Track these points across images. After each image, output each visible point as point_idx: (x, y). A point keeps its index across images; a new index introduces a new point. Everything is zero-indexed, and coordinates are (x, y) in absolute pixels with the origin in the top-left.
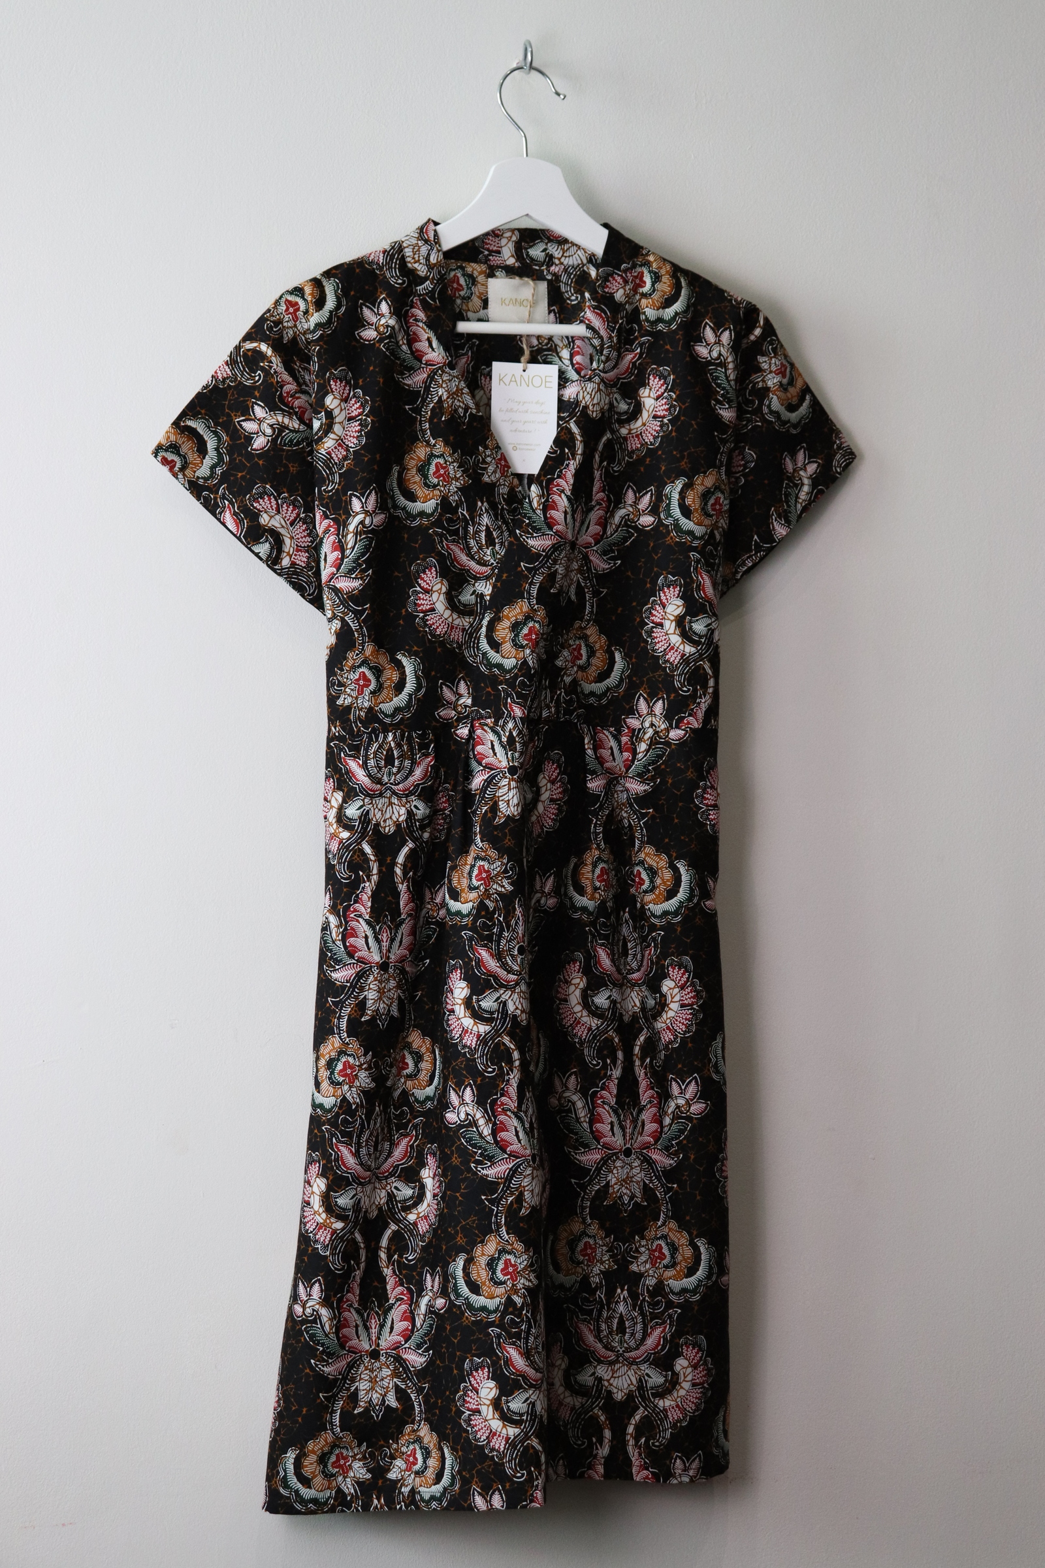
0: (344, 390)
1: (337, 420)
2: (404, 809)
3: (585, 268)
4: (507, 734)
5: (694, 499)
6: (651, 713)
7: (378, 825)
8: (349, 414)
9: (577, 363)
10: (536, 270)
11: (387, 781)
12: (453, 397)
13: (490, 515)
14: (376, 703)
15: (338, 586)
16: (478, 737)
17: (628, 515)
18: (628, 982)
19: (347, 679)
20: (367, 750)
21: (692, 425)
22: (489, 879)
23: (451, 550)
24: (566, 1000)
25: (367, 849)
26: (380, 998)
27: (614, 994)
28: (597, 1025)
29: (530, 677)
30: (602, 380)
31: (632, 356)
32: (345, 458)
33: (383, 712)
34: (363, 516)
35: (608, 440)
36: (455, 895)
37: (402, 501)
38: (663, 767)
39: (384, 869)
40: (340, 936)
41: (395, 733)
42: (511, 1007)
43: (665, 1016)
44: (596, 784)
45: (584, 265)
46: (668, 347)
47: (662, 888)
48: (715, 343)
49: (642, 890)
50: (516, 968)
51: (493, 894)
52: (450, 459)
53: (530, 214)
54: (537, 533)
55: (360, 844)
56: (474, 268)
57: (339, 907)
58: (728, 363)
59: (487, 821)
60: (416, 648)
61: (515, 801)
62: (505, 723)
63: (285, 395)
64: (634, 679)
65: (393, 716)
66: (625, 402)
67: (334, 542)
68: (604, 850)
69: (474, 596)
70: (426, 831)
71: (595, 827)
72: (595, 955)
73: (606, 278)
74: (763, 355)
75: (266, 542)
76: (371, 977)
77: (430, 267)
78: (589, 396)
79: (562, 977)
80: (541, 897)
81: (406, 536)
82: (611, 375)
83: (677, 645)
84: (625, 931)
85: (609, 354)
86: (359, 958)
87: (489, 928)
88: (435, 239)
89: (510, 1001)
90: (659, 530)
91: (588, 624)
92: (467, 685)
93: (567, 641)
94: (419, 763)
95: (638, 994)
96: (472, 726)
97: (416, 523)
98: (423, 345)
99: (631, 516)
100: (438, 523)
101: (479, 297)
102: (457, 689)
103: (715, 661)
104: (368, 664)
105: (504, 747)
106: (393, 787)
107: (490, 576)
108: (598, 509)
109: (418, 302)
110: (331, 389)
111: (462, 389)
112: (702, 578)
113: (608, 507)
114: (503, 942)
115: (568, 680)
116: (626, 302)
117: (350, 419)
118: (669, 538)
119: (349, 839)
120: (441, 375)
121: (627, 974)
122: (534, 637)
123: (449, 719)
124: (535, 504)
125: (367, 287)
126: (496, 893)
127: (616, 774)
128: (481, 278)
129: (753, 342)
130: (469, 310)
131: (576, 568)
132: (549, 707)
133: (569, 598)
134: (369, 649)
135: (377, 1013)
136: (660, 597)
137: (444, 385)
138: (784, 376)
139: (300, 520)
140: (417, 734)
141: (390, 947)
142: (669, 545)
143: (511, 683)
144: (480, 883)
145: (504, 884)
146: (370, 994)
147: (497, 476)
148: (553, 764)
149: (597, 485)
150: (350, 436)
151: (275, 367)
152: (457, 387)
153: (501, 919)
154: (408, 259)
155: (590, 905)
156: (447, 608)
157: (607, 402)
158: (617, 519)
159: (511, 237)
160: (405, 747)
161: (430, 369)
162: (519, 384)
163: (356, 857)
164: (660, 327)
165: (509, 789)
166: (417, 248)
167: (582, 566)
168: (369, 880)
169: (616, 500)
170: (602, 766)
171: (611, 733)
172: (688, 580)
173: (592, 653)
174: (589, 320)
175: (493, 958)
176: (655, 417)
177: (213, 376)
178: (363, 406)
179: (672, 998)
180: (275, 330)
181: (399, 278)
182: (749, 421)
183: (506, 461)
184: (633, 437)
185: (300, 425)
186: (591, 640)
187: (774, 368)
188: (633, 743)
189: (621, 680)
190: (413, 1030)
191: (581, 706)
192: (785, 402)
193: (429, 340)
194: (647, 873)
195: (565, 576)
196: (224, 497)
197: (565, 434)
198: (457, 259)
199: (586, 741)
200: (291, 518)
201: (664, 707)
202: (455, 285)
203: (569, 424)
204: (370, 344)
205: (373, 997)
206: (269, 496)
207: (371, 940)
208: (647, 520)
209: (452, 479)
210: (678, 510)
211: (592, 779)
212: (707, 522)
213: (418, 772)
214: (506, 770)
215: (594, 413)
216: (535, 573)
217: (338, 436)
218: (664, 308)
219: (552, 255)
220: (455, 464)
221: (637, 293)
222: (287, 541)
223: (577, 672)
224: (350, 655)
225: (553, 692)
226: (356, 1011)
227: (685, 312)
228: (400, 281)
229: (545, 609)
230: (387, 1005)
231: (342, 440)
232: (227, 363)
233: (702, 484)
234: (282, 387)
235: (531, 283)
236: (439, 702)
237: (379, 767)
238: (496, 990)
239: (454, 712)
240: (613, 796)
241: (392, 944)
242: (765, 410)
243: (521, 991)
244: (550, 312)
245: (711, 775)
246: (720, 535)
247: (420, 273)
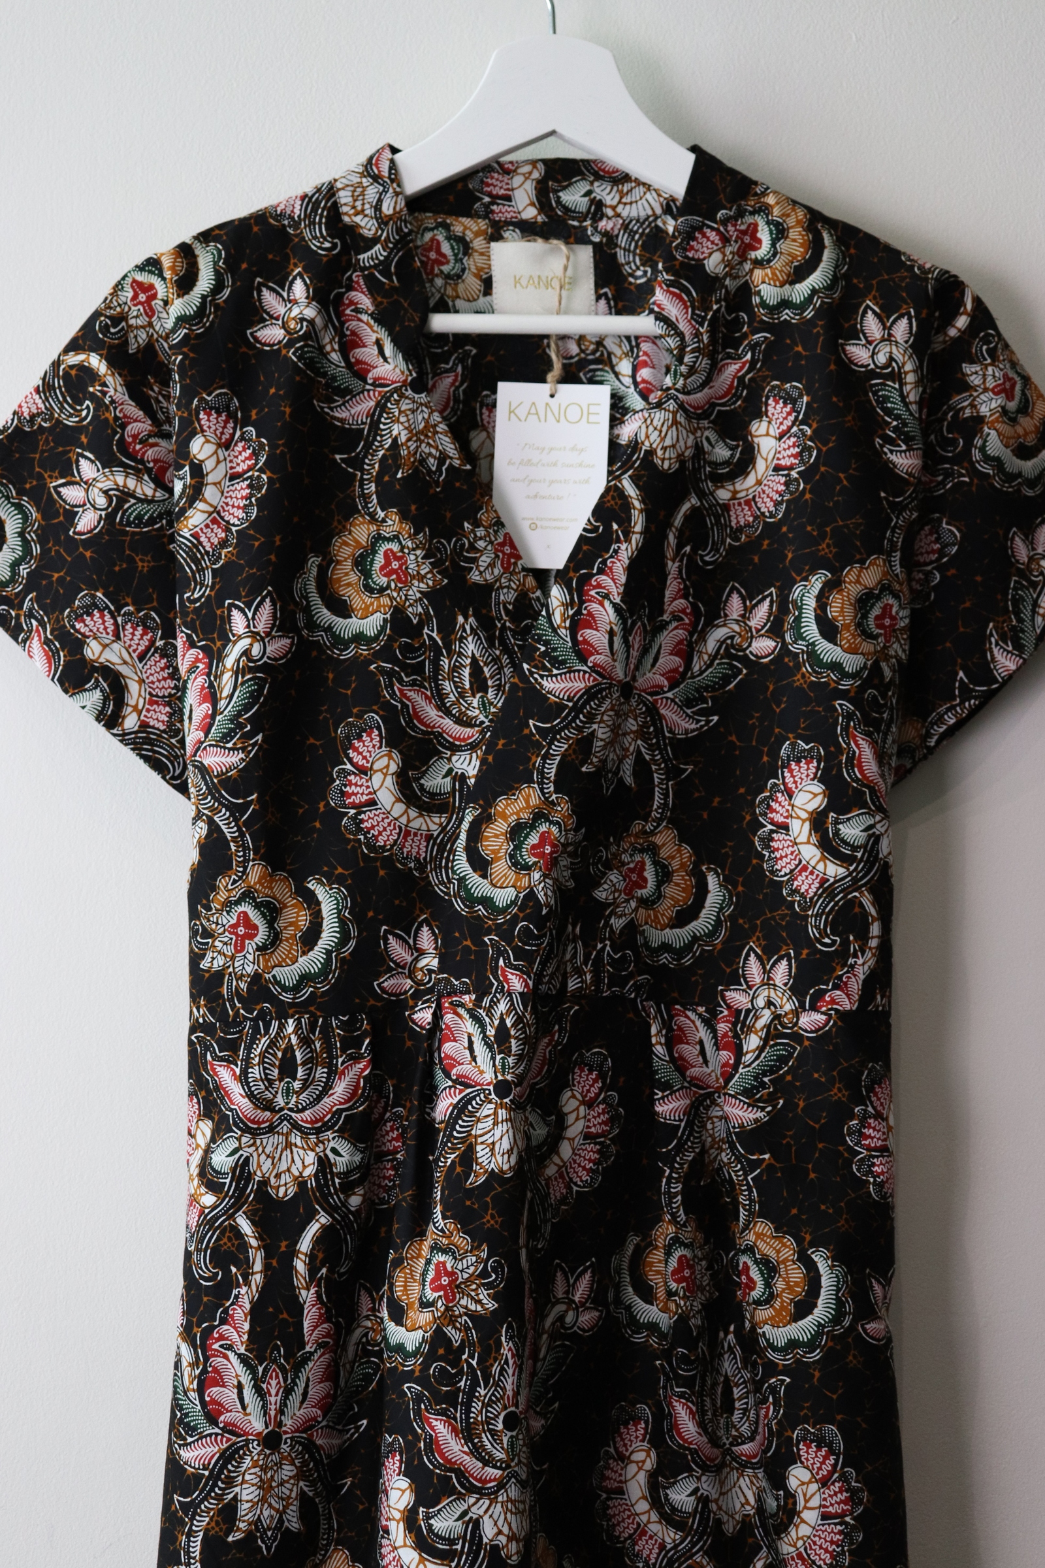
0: (224, 427)
1: (210, 479)
2: (312, 1154)
3: (659, 223)
4: (496, 1023)
5: (842, 608)
6: (768, 982)
7: (265, 1182)
8: (232, 468)
9: (644, 381)
10: (574, 227)
11: (282, 1104)
12: (418, 440)
13: (479, 638)
14: (266, 966)
15: (206, 762)
16: (448, 1027)
17: (732, 638)
18: (734, 1459)
19: (217, 924)
20: (249, 1049)
21: (840, 481)
22: (454, 1288)
23: (408, 698)
24: (621, 1492)
25: (245, 1226)
26: (263, 1500)
27: (705, 1486)
28: (674, 1541)
29: (540, 922)
30: (681, 406)
31: (737, 367)
32: (224, 543)
33: (278, 983)
34: (248, 641)
35: (693, 509)
36: (398, 1315)
37: (325, 615)
38: (789, 1078)
39: (274, 1263)
40: (195, 1382)
41: (299, 1020)
42: (488, 1531)
43: (793, 1533)
44: (671, 1106)
45: (656, 218)
46: (800, 349)
47: (787, 1297)
48: (883, 340)
49: (751, 1300)
50: (500, 1455)
51: (460, 1316)
52: (409, 544)
53: (558, 130)
54: (558, 669)
55: (232, 1217)
56: (466, 226)
57: (195, 1329)
58: (906, 373)
59: (455, 1181)
60: (340, 870)
61: (506, 1144)
62: (494, 1003)
63: (130, 440)
64: (741, 921)
65: (296, 989)
66: (726, 444)
67: (203, 688)
68: (684, 1225)
69: (449, 779)
70: (354, 1194)
71: (668, 1183)
72: (670, 1414)
73: (689, 235)
74: (972, 362)
75: (95, 688)
76: (248, 1461)
77: (382, 221)
78: (657, 433)
79: (612, 1450)
80: (566, 1311)
81: (331, 676)
82: (699, 397)
83: (813, 863)
84: (728, 1366)
85: (695, 363)
86: (227, 1424)
87: (452, 1380)
88: (390, 173)
89: (486, 1518)
90: (783, 661)
91: (659, 825)
92: (433, 933)
93: (616, 855)
94: (343, 1073)
95: (752, 1482)
96: (439, 1007)
97: (350, 653)
98: (368, 353)
99: (737, 640)
100: (386, 653)
101: (476, 275)
102: (415, 940)
103: (883, 891)
104: (254, 899)
105: (489, 1046)
106: (293, 1115)
107: (477, 745)
108: (676, 628)
109: (362, 282)
110: (201, 426)
111: (435, 426)
112: (857, 746)
113: (694, 624)
114: (477, 1406)
115: (617, 923)
116: (727, 275)
117: (233, 477)
118: (799, 676)
119: (214, 1207)
120: (397, 402)
121: (732, 1444)
122: (548, 849)
123: (401, 994)
124: (557, 618)
125: (270, 257)
126: (466, 1314)
127: (709, 1087)
128: (478, 243)
129: (955, 340)
130: (458, 297)
131: (635, 728)
132: (580, 972)
133: (621, 780)
134: (255, 872)
135: (257, 1527)
136: (784, 778)
137: (402, 419)
138: (1010, 396)
139: (156, 651)
140: (340, 1021)
141: (284, 1404)
142: (800, 688)
143: (505, 933)
144: (436, 1295)
145: (481, 1297)
146: (245, 1492)
147: (496, 572)
148: (590, 1072)
149: (672, 587)
150: (233, 506)
151: (112, 392)
152: (427, 421)
153: (474, 1363)
154: (345, 209)
155: (664, 1320)
156: (398, 800)
157: (690, 443)
158: (711, 645)
159: (530, 173)
160: (318, 1045)
161: (380, 392)
162: (542, 418)
163: (225, 1240)
164: (786, 315)
165: (496, 1123)
166: (359, 190)
167: (645, 725)
168: (247, 1283)
169: (713, 613)
170: (683, 1075)
171: (700, 1015)
172: (832, 749)
173: (665, 875)
174: (659, 306)
175: (457, 1435)
176: (777, 469)
177: (15, 413)
178: (255, 455)
179: (807, 1501)
180: (112, 330)
181: (325, 239)
182: (948, 474)
183: (513, 546)
184: (740, 504)
185: (155, 490)
186: (664, 853)
187: (990, 383)
188: (736, 1036)
189: (718, 923)
190: (335, 1550)
191: (642, 968)
192: (1012, 441)
193: (378, 343)
194: (760, 1270)
195: (610, 744)
196: (30, 615)
197: (613, 498)
198: (436, 212)
199: (654, 1030)
200: (140, 648)
201: (790, 972)
202: (433, 255)
203: (620, 481)
204: (272, 351)
205: (249, 1498)
206: (101, 611)
207: (248, 1393)
208: (763, 646)
209: (413, 577)
210: (815, 627)
211: (663, 1098)
212: (867, 647)
213: (340, 1089)
214: (491, 1088)
215: (665, 461)
216: (554, 739)
217: (211, 505)
218: (792, 283)
219: (600, 201)
220: (418, 552)
221: (746, 260)
222: (133, 687)
223: (636, 909)
224: (222, 882)
225: (588, 946)
226: (217, 1523)
227: (830, 287)
228: (327, 245)
229: (571, 800)
230: (277, 1511)
231: (219, 513)
232: (37, 390)
233: (858, 582)
234: (123, 426)
235: (563, 247)
236: (381, 963)
237: (269, 1080)
238: (461, 1497)
239: (409, 981)
240: (704, 1126)
241: (286, 1398)
242: (976, 455)
243: (509, 1500)
244: (598, 298)
245: (876, 1094)
246: (893, 671)
247: (365, 232)
